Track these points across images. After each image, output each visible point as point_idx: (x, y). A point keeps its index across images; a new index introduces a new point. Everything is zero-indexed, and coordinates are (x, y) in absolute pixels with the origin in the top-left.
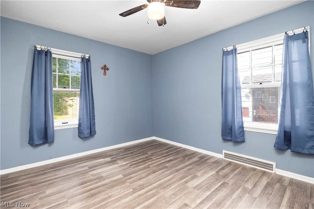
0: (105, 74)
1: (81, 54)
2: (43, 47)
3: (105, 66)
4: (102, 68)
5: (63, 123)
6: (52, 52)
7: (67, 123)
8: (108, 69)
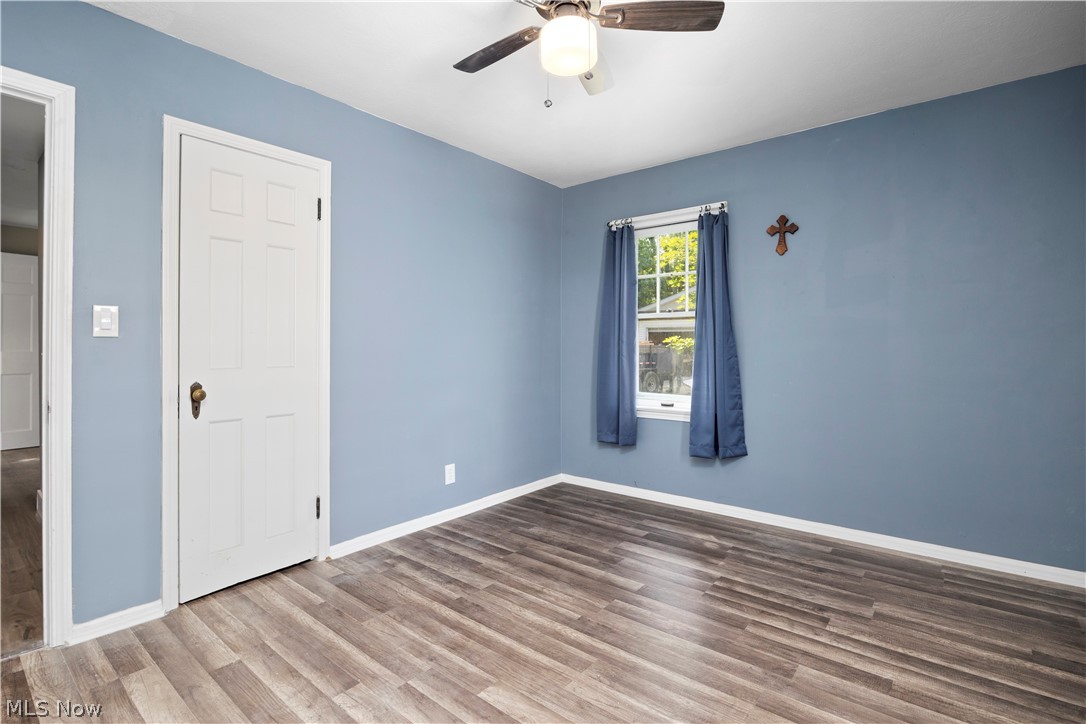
0: (782, 247)
1: (698, 208)
2: (619, 222)
3: (783, 220)
4: (772, 232)
5: (663, 405)
6: (636, 226)
7: (672, 405)
8: (794, 229)
